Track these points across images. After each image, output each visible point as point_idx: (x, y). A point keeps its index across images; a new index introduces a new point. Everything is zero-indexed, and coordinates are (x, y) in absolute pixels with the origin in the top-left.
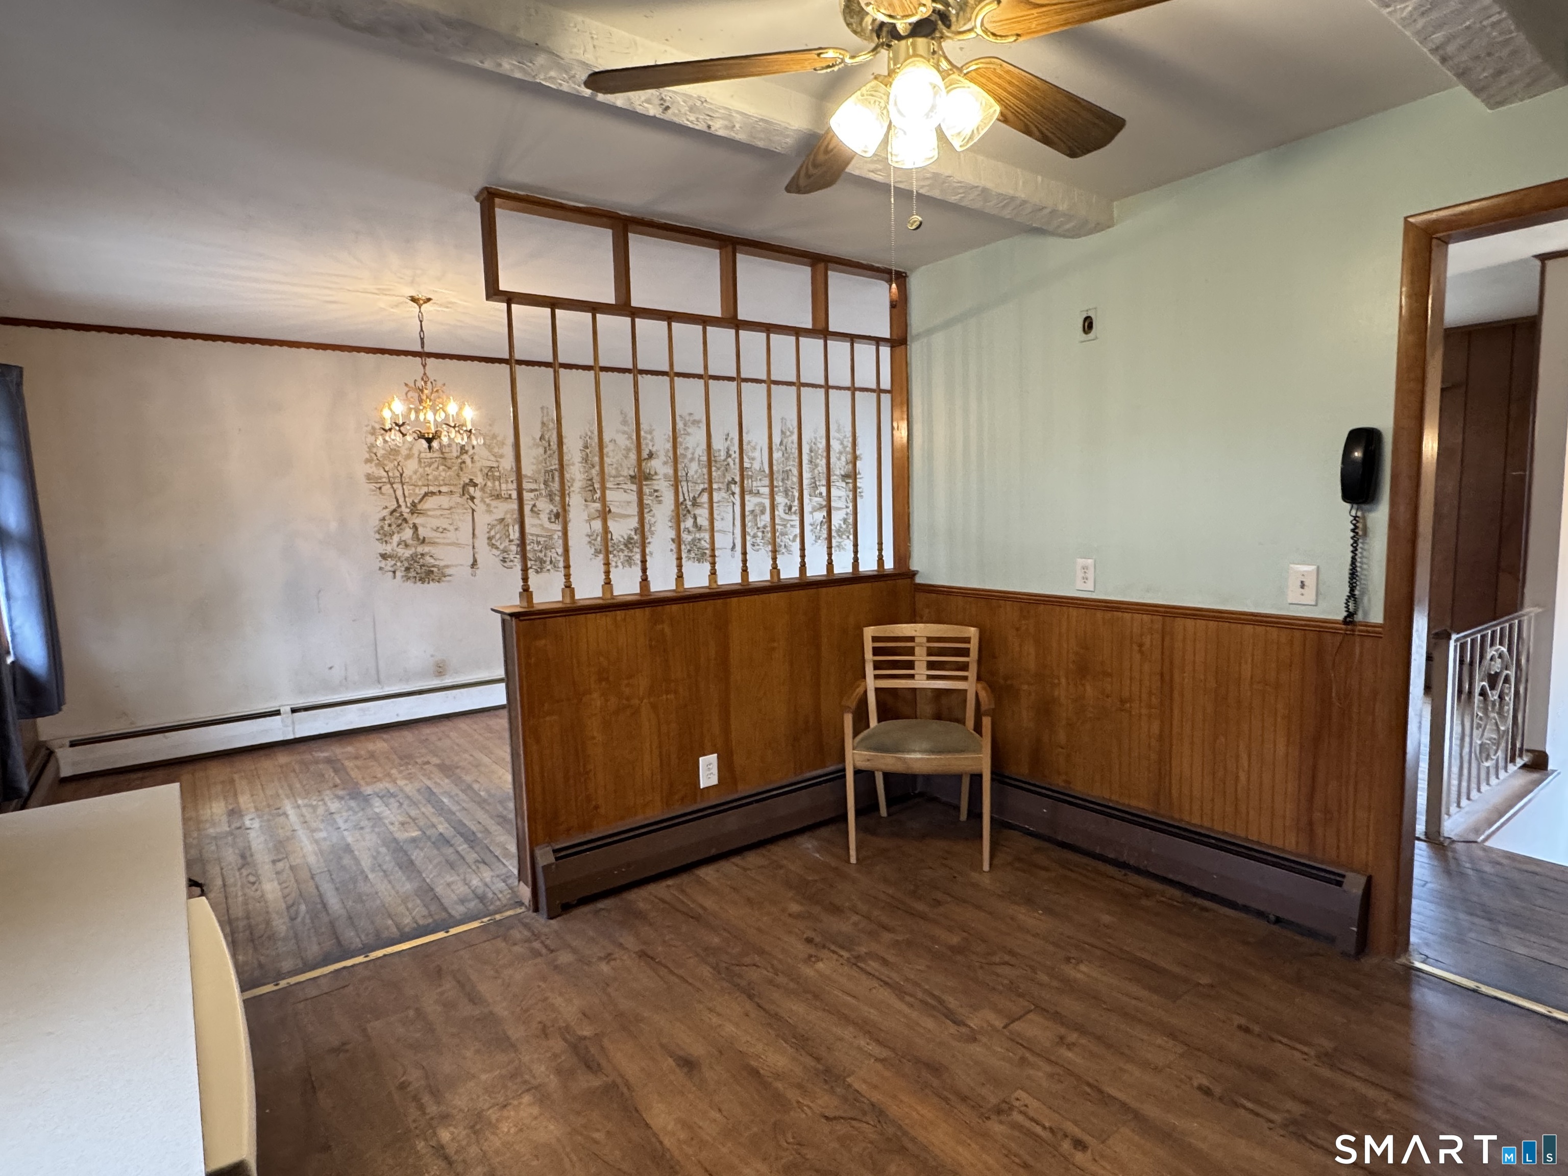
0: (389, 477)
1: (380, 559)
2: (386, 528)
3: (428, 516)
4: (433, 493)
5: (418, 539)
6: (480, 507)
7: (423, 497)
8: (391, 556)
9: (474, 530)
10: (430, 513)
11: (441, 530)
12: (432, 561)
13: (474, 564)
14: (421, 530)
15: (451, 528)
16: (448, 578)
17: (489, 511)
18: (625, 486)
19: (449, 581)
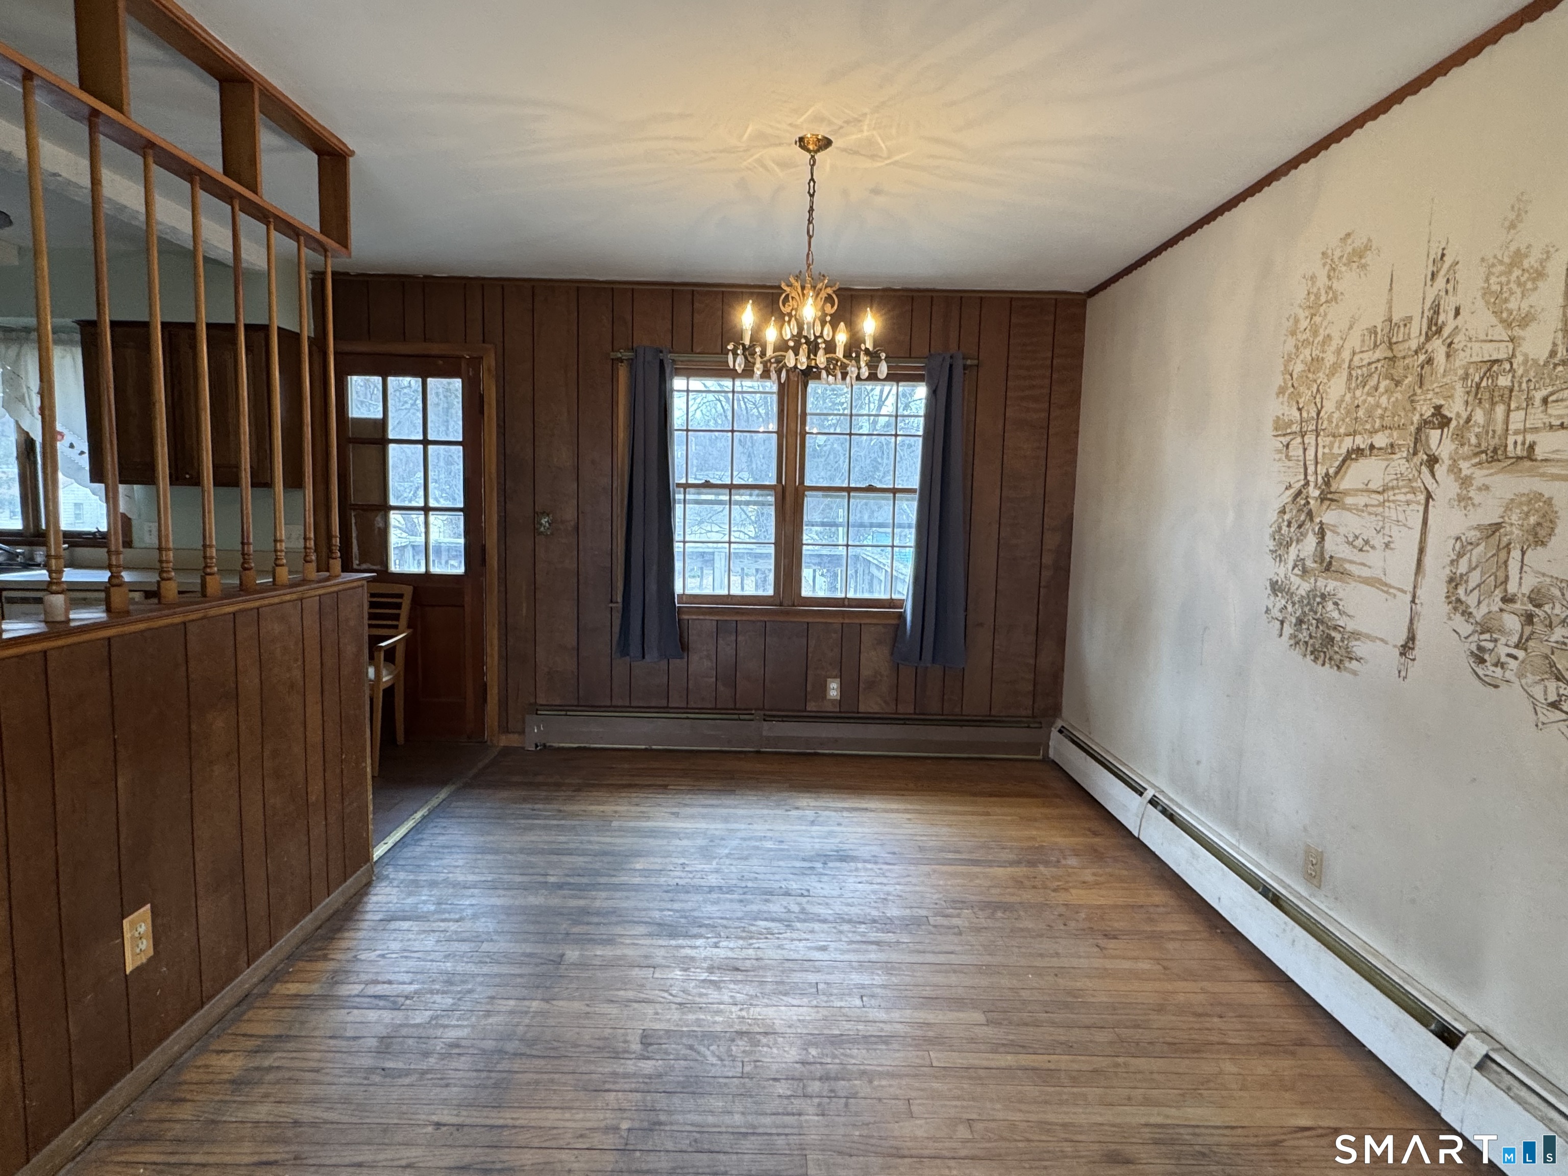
5: (1322, 560)
9: (1421, 551)
10: (1349, 500)
13: (1407, 647)
16: (1354, 665)
17: (1464, 500)
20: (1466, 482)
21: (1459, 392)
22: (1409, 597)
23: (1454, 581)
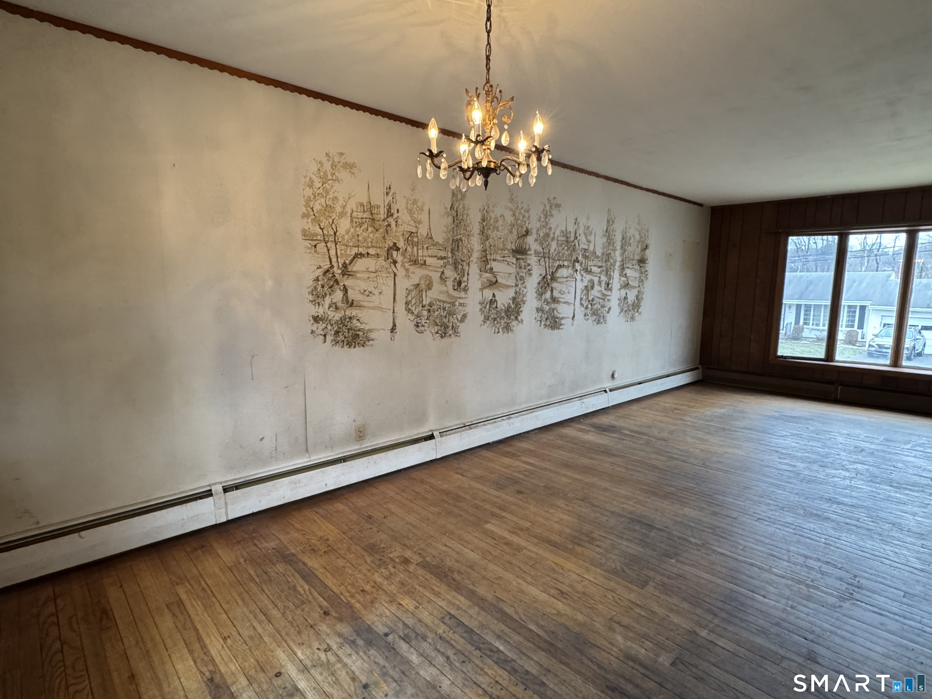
0: (324, 236)
1: (312, 321)
2: (319, 288)
3: (357, 278)
4: (362, 255)
6: (401, 272)
7: (354, 258)
8: (321, 319)
9: (395, 294)
11: (367, 293)
12: (359, 324)
14: (350, 292)
15: (376, 292)
17: (407, 276)
18: (508, 259)
19: (372, 345)
20: (407, 270)
21: (402, 240)
22: (392, 311)
23: (407, 303)
